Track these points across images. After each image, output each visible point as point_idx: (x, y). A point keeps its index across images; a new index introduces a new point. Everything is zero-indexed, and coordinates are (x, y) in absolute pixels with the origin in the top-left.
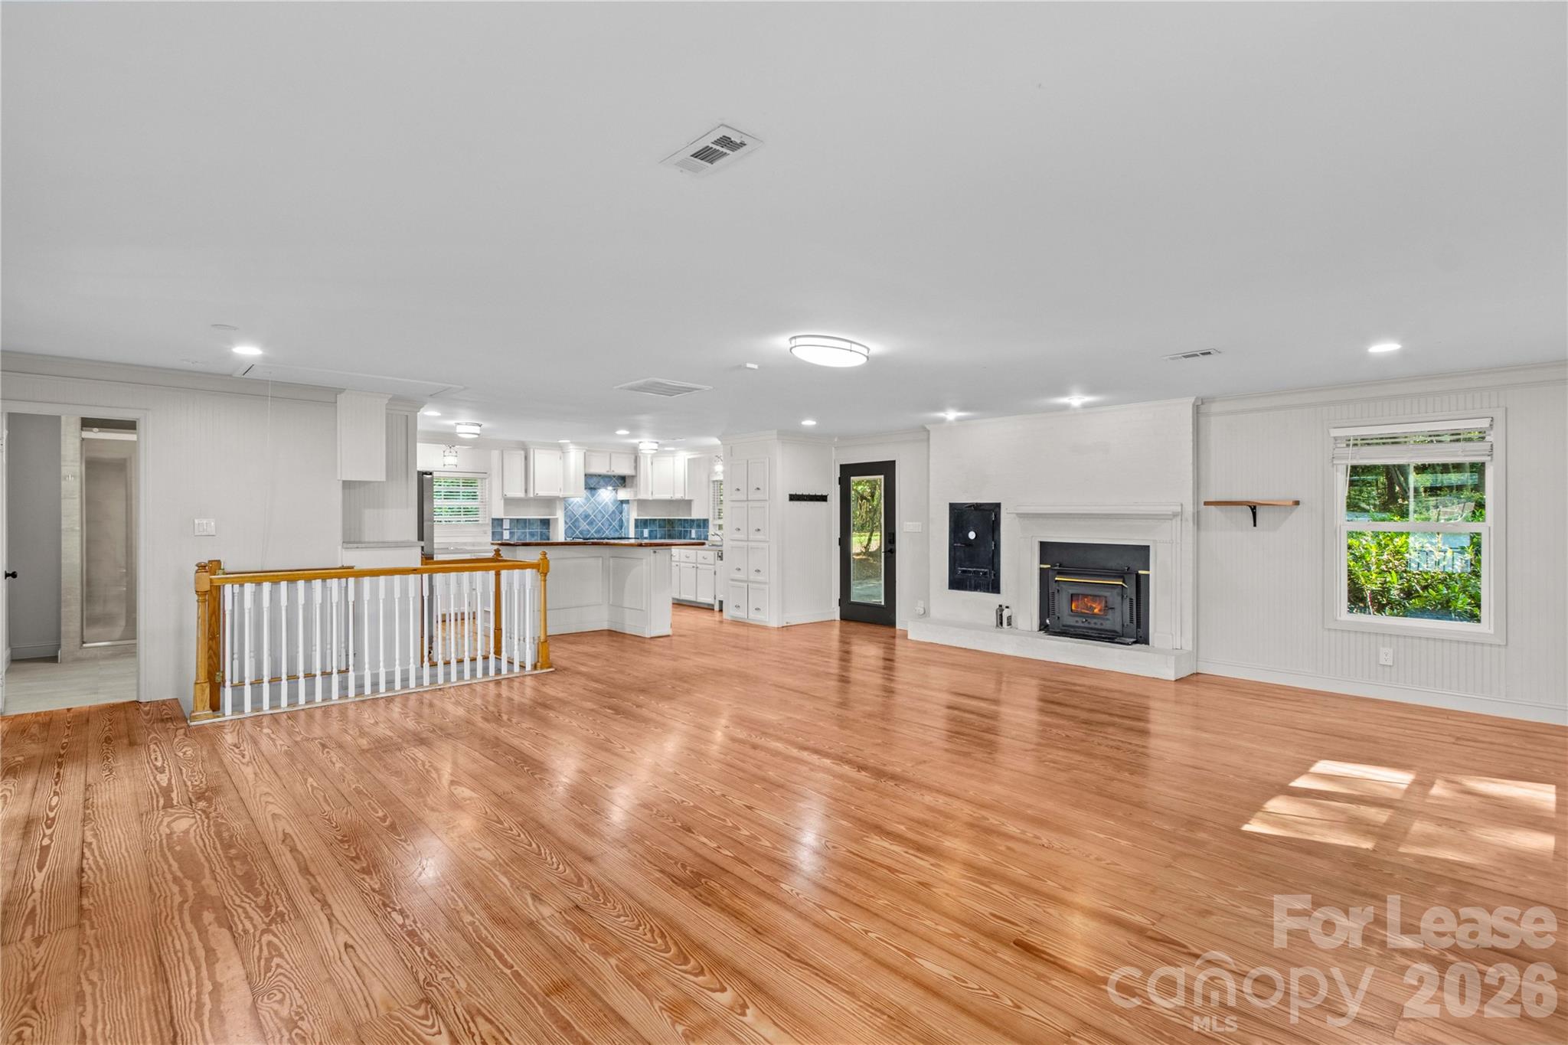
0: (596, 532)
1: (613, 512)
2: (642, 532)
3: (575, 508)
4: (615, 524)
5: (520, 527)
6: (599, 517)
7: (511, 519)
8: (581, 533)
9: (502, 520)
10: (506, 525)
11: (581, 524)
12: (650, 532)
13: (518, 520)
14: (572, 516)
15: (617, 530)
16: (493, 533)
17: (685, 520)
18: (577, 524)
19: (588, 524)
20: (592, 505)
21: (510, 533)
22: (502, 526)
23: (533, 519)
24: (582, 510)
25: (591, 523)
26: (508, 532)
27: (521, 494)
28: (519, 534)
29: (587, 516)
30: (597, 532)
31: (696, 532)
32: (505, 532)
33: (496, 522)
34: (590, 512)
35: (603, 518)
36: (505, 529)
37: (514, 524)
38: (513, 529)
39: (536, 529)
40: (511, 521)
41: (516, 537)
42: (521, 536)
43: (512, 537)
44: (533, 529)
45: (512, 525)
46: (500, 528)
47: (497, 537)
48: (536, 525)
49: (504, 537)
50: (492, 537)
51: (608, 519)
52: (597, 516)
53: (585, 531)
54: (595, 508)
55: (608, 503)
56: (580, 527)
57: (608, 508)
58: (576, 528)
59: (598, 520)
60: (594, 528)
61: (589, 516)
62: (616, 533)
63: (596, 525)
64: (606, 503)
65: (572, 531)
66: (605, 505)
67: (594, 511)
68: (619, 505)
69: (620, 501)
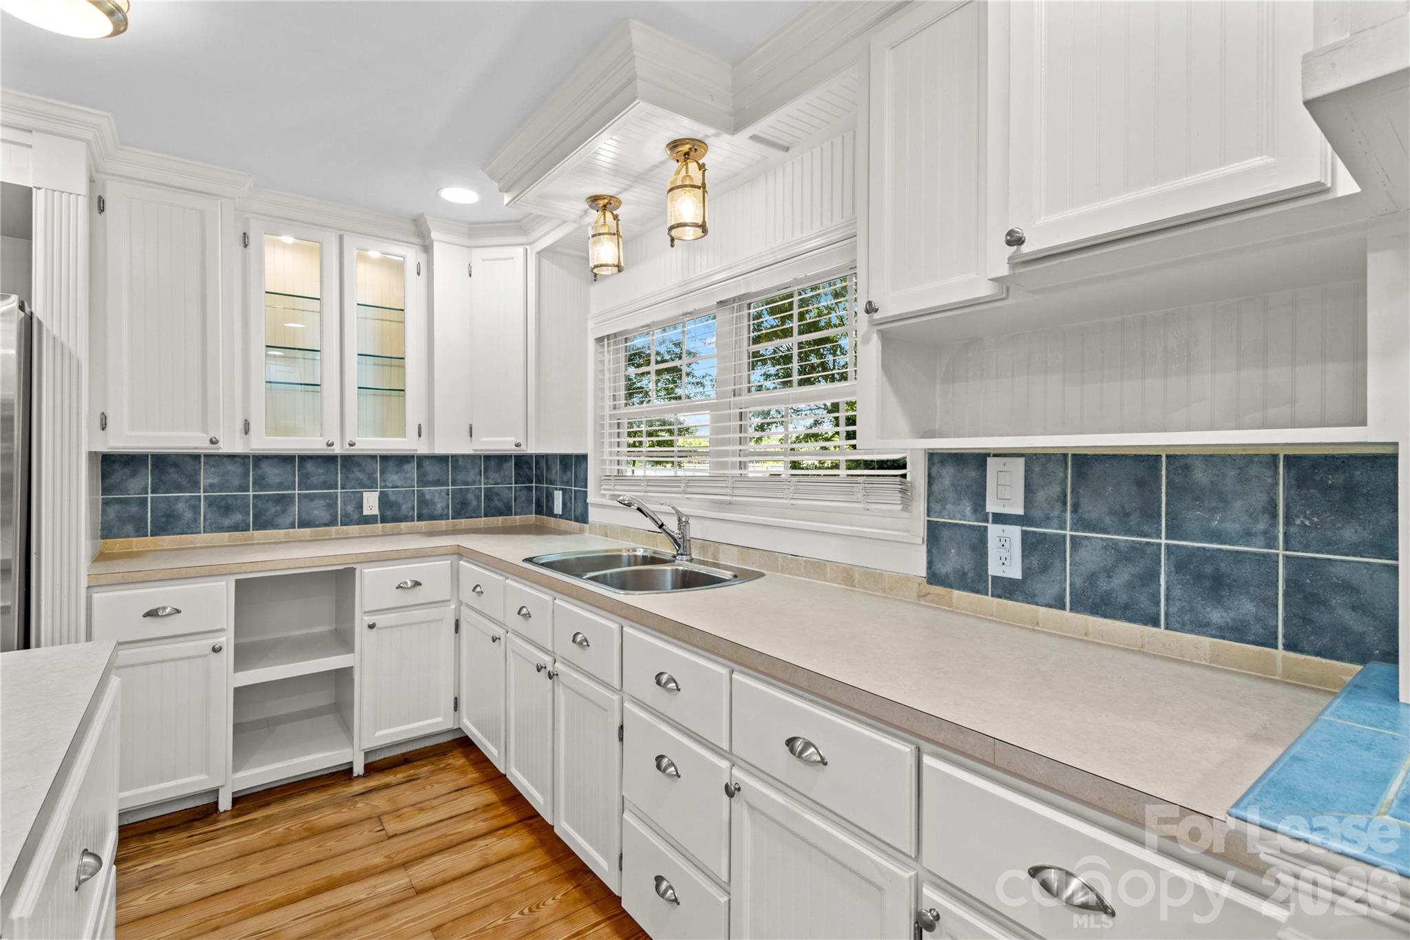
5: (1093, 509)
7: (1031, 458)
9: (980, 460)
10: (1004, 491)
13: (1083, 462)
16: (934, 533)
21: (1030, 545)
22: (978, 496)
23: (1215, 459)
26: (1015, 532)
28: (1092, 558)
32: (994, 531)
33: (947, 475)
36: (1000, 519)
37: (1055, 490)
38: (1046, 521)
39: (1248, 536)
40: (1036, 462)
41: (1067, 578)
42: (1109, 573)
43: (1045, 568)
44: (1218, 536)
45: (1041, 496)
46: (968, 509)
47: (952, 562)
48: (1238, 504)
49: (995, 569)
50: (929, 551)
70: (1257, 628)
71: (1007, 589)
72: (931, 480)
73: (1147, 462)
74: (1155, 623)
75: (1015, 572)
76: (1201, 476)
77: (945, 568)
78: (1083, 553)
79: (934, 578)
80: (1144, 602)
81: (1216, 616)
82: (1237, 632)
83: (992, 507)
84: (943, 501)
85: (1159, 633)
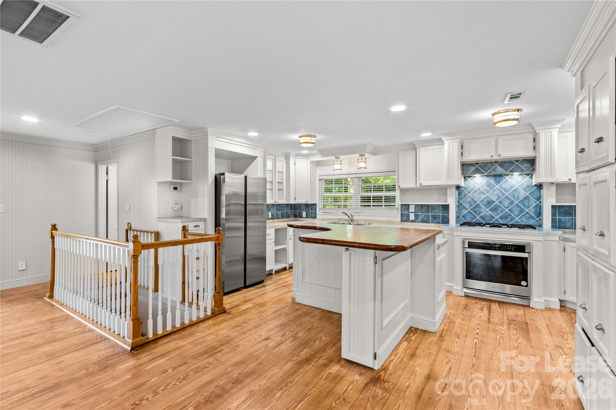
0: (501, 218)
1: (526, 198)
3: (476, 195)
4: (531, 210)
5: (423, 211)
6: (506, 203)
7: (415, 205)
8: (482, 218)
9: (409, 205)
10: (412, 209)
11: (482, 210)
13: (422, 205)
14: (473, 202)
15: (532, 217)
16: (402, 215)
18: (478, 209)
19: (491, 210)
20: (497, 192)
21: (415, 215)
22: (408, 209)
23: (435, 205)
24: (483, 197)
25: (495, 209)
26: (413, 214)
27: (412, 185)
28: (423, 216)
29: (489, 203)
32: (411, 214)
33: (404, 207)
34: (494, 198)
35: (511, 204)
36: (411, 212)
37: (418, 209)
38: (417, 212)
39: (438, 213)
40: (416, 206)
41: (420, 219)
42: (425, 218)
43: (417, 218)
44: (435, 213)
45: (417, 209)
46: (407, 212)
47: (405, 218)
48: (437, 210)
49: (411, 219)
50: (401, 218)
51: (518, 206)
52: (503, 202)
53: (487, 216)
54: (501, 194)
55: (518, 189)
56: (482, 212)
57: (518, 194)
58: (477, 213)
59: (504, 207)
60: (499, 214)
61: (493, 202)
62: (531, 220)
63: (502, 212)
64: (515, 189)
65: (472, 216)
66: (515, 191)
67: (499, 198)
68: (536, 190)
69: (536, 185)
70: (439, 222)
71: (412, 221)
72: (401, 208)
73: (429, 205)
74: (429, 223)
75: (413, 219)
76: (434, 207)
77: (403, 220)
78: (422, 216)
79: (402, 221)
80: (428, 221)
81: (435, 221)
82: (437, 223)
83: (410, 211)
84: (403, 211)
85: (430, 224)
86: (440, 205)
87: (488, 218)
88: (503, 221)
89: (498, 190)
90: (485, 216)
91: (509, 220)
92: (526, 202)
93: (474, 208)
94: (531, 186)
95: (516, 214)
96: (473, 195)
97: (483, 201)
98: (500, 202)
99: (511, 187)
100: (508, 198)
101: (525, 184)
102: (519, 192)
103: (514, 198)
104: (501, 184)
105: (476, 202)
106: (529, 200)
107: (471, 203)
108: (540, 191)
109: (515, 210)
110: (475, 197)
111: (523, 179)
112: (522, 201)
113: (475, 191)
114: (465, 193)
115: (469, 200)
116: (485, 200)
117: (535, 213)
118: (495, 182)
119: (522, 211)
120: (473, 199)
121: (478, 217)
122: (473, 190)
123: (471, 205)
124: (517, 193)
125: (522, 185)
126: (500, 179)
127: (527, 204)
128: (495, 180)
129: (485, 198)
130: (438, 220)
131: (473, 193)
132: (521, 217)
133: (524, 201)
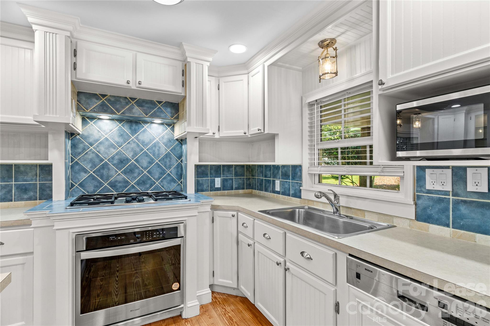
0: (138, 183)
1: (167, 156)
2: (213, 182)
3: (102, 149)
4: (172, 172)
6: (145, 162)
8: (113, 185)
11: (112, 172)
12: (224, 182)
14: (97, 160)
15: (173, 180)
17: (266, 166)
18: (105, 172)
19: (125, 172)
20: (133, 145)
23: (25, 165)
24: (114, 152)
25: (130, 171)
29: (123, 161)
30: (141, 183)
31: (282, 184)
34: (129, 155)
35: (150, 163)
39: (32, 180)
44: (26, 181)
48: (30, 174)
51: (159, 166)
52: (141, 161)
53: (120, 182)
54: (138, 150)
55: (158, 142)
56: (112, 176)
57: (158, 150)
58: (105, 178)
59: (142, 167)
60: (135, 178)
61: (128, 160)
62: (172, 183)
63: (139, 174)
64: (155, 143)
65: (96, 183)
66: (155, 145)
67: (135, 154)
68: (177, 145)
69: (177, 140)
70: (34, 197)
73: (9, 166)
74: (12, 201)
76: (22, 169)
80: (8, 197)
81: (26, 196)
82: (30, 199)
85: (13, 203)
86: (36, 165)
87: (119, 185)
88: (141, 188)
89: (134, 142)
90: (116, 181)
91: (148, 186)
92: (167, 160)
93: (98, 170)
94: (172, 140)
95: (156, 177)
96: (98, 149)
97: (113, 158)
98: (137, 161)
99: (150, 140)
100: (147, 155)
101: (166, 137)
102: (160, 148)
103: (154, 155)
104: (138, 135)
105: (102, 160)
106: (171, 158)
107: (94, 162)
108: (181, 147)
109: (155, 171)
110: (101, 152)
111: (164, 131)
112: (163, 159)
113: (101, 143)
114: (85, 145)
115: (90, 157)
116: (117, 157)
117: (177, 174)
118: (130, 131)
119: (163, 172)
120: (98, 156)
121: (106, 184)
122: (97, 140)
123: (94, 165)
124: (157, 148)
125: (163, 137)
126: (137, 127)
127: (168, 163)
128: (130, 128)
129: (117, 154)
130: (32, 194)
131: (98, 146)
132: (162, 181)
133: (165, 160)
